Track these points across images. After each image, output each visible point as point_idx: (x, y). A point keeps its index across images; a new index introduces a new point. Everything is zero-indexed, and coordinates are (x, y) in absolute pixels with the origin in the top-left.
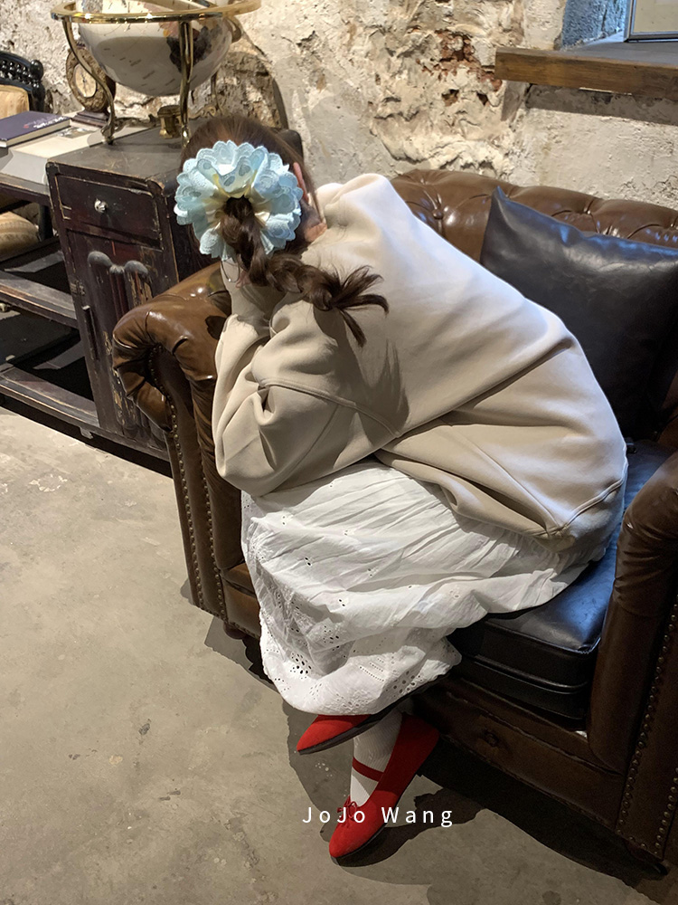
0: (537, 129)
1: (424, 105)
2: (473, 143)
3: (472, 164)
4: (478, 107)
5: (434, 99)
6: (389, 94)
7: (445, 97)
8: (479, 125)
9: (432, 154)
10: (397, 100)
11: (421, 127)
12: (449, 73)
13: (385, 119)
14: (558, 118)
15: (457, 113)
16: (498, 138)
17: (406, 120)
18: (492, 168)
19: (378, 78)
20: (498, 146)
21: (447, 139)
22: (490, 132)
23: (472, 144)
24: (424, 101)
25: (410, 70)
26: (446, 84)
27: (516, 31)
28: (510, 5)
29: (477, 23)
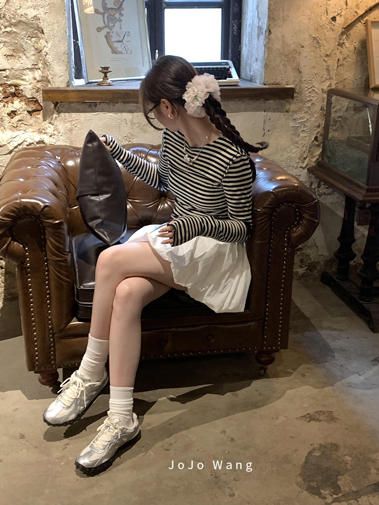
0: (64, 122)
2: (31, 133)
3: (33, 143)
4: (29, 117)
5: (3, 116)
7: (9, 115)
8: (31, 125)
9: (9, 142)
12: (10, 103)
14: (74, 116)
15: (18, 121)
16: (44, 129)
18: (44, 143)
20: (45, 133)
22: (38, 128)
26: (8, 109)
27: (44, 81)
28: (39, 70)
29: (22, 79)
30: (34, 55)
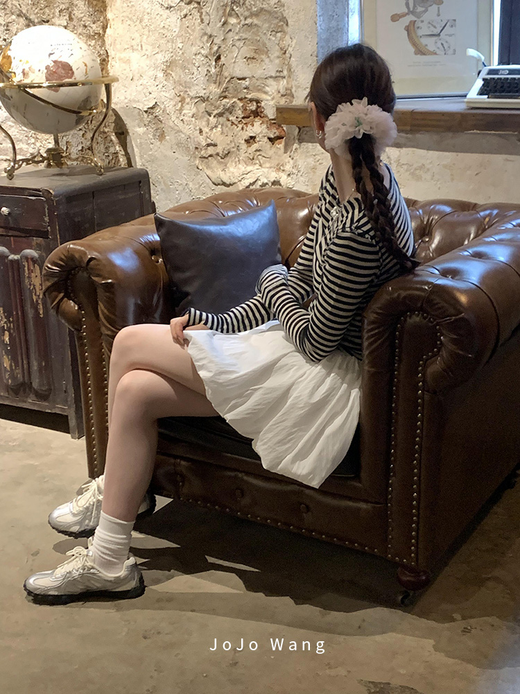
0: (307, 156)
1: (233, 148)
2: (267, 169)
3: (267, 184)
4: (269, 146)
5: (240, 143)
6: (209, 141)
7: (247, 141)
8: (270, 158)
9: (240, 179)
10: (215, 145)
11: (232, 162)
12: (249, 126)
13: (207, 158)
15: (255, 151)
16: (282, 165)
17: (222, 158)
18: (280, 185)
19: (201, 131)
20: (283, 170)
21: (249, 168)
22: (277, 162)
23: (265, 170)
24: (233, 145)
25: (222, 125)
26: (247, 133)
27: (289, 95)
28: (284, 80)
29: (266, 93)
30: (278, 57)
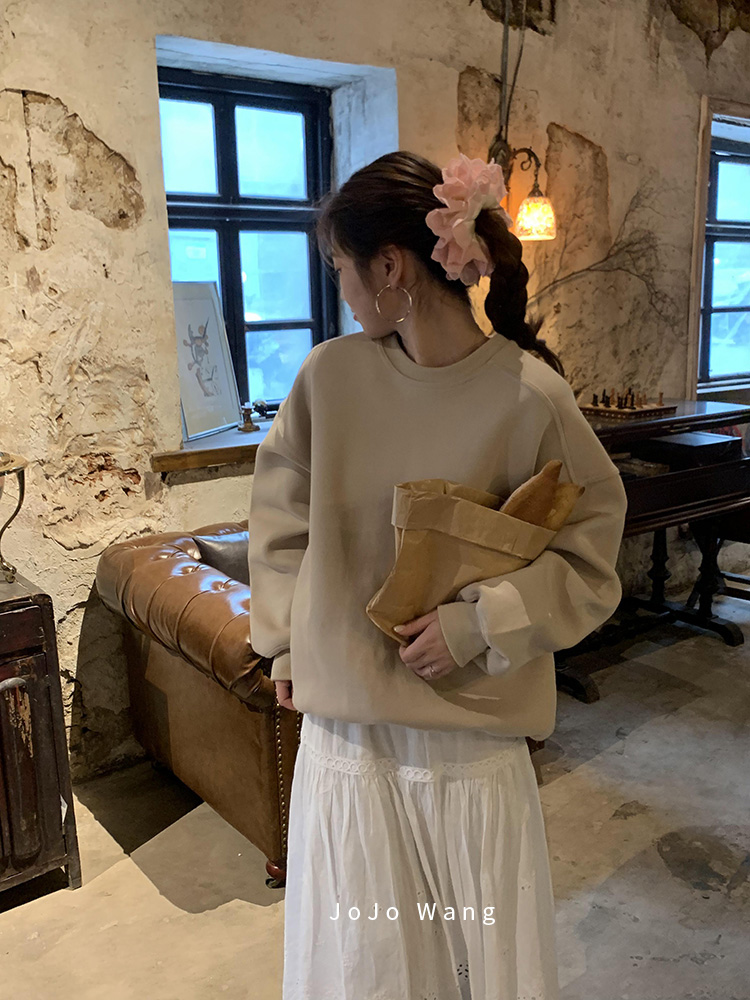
1: (83, 506)
3: (134, 533)
4: (125, 497)
5: (89, 500)
6: (56, 505)
7: (97, 497)
8: (129, 508)
9: (102, 536)
10: (63, 508)
12: (97, 481)
13: (55, 524)
15: (110, 505)
17: (71, 520)
24: (82, 503)
25: (64, 486)
26: (96, 489)
27: (148, 444)
28: (139, 431)
29: (116, 445)
30: (133, 410)
